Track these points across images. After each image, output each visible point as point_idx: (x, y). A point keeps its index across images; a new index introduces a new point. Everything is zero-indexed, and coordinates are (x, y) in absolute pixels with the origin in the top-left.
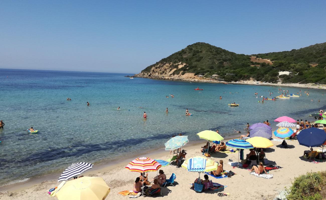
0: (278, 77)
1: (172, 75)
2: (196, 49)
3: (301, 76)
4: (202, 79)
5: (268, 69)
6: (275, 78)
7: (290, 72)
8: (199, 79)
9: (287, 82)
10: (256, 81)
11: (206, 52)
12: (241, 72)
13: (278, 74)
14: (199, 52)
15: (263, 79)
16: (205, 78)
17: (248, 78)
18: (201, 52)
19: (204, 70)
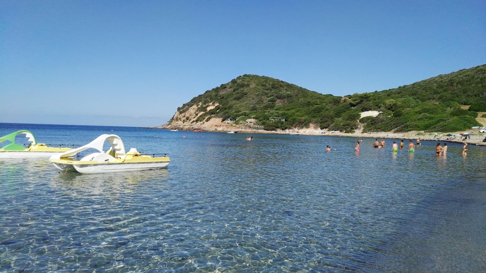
0: (358, 122)
1: (195, 123)
2: (242, 82)
3: (398, 118)
4: (229, 127)
5: (342, 108)
6: (352, 123)
7: (379, 111)
8: (224, 127)
9: (371, 129)
10: (319, 129)
11: (256, 85)
12: (296, 113)
13: (359, 115)
14: (244, 86)
15: (332, 125)
16: (234, 125)
17: (305, 124)
18: (248, 85)
19: (240, 112)
